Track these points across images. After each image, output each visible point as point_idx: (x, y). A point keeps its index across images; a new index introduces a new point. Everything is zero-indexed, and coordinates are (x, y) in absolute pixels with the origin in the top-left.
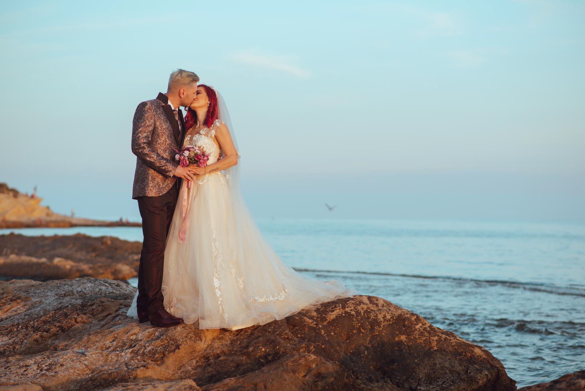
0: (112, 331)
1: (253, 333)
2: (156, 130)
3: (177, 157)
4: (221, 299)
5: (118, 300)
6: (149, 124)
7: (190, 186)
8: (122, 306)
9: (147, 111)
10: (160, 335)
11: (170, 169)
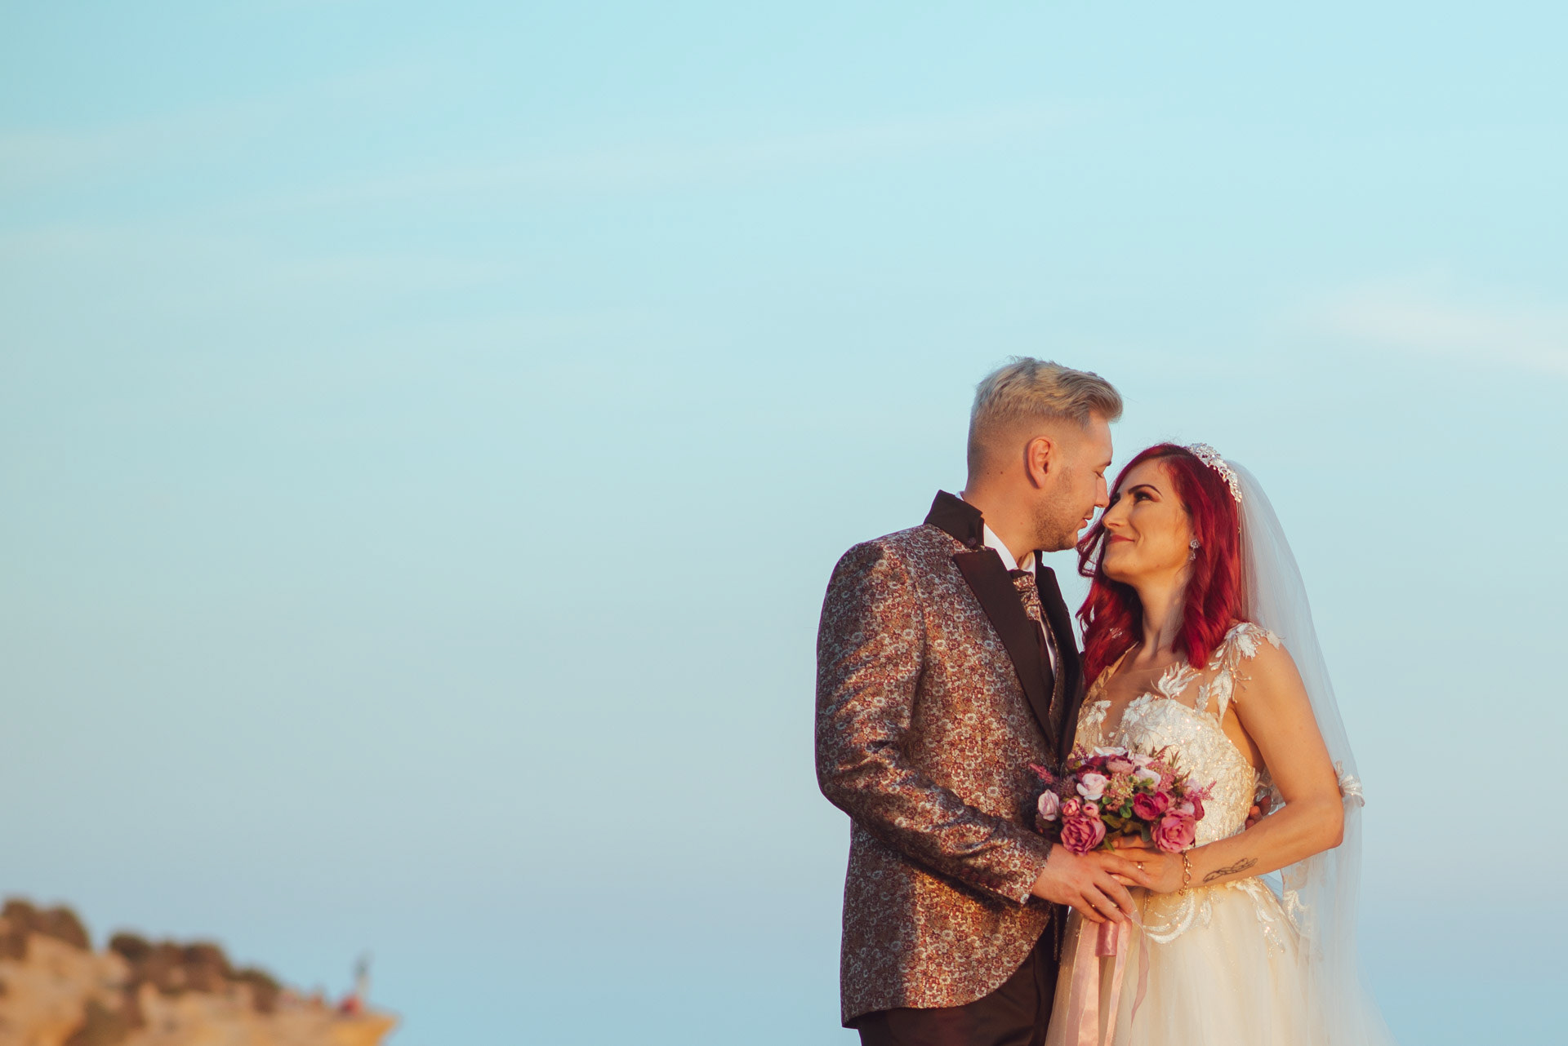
2: (932, 677)
3: (1046, 805)
6: (897, 650)
7: (1110, 947)
9: (883, 584)
11: (1015, 866)
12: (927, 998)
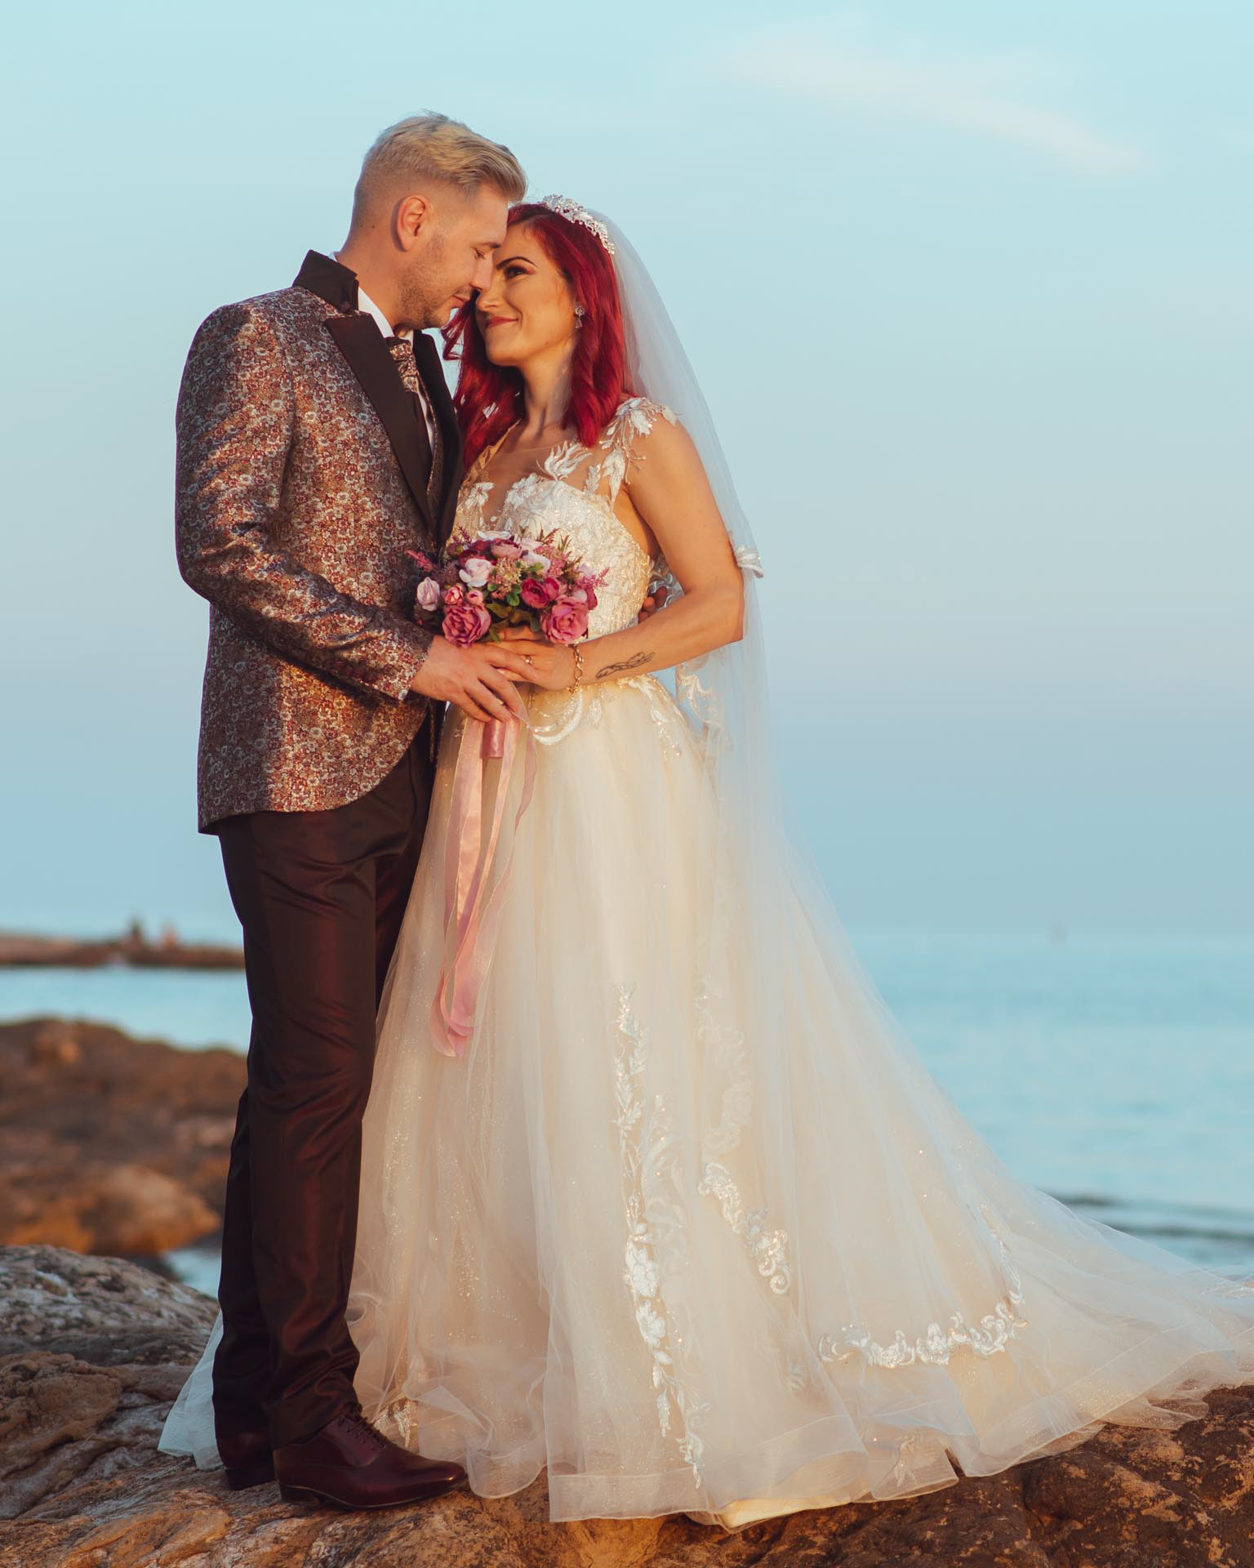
0: (78, 1533)
1: (839, 1548)
2: (301, 451)
3: (426, 593)
4: (662, 1358)
5: (113, 1364)
6: (264, 422)
7: (496, 748)
8: (135, 1398)
9: (250, 351)
10: (339, 1557)
11: (393, 659)
12: (294, 800)
